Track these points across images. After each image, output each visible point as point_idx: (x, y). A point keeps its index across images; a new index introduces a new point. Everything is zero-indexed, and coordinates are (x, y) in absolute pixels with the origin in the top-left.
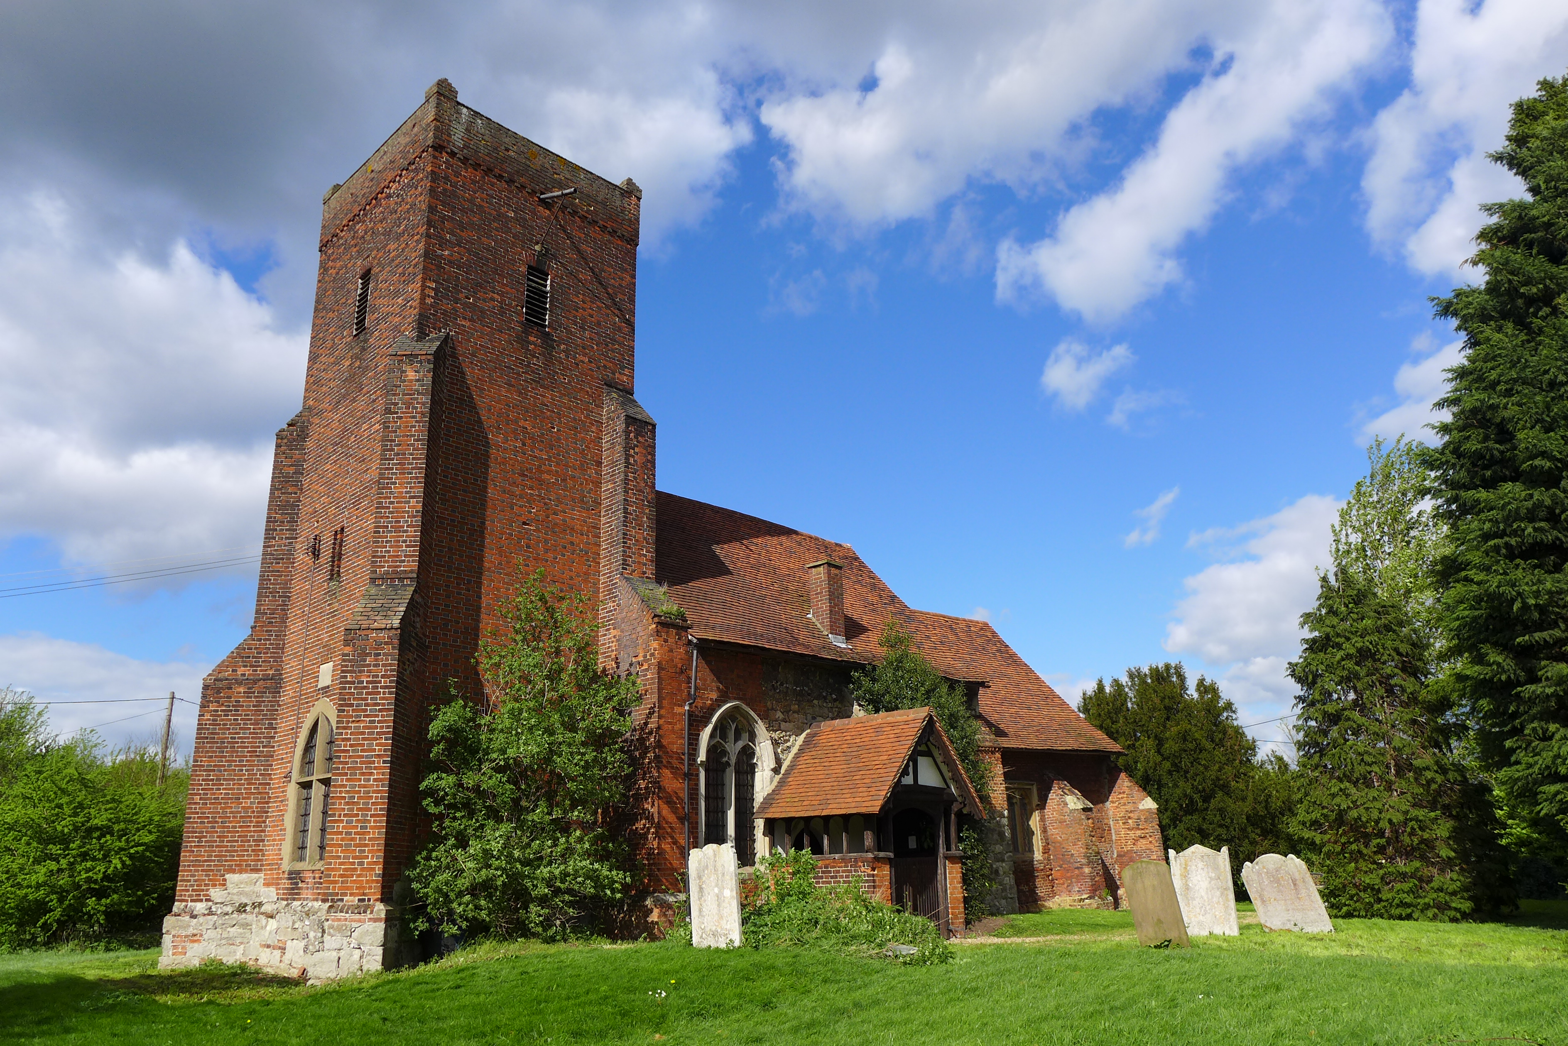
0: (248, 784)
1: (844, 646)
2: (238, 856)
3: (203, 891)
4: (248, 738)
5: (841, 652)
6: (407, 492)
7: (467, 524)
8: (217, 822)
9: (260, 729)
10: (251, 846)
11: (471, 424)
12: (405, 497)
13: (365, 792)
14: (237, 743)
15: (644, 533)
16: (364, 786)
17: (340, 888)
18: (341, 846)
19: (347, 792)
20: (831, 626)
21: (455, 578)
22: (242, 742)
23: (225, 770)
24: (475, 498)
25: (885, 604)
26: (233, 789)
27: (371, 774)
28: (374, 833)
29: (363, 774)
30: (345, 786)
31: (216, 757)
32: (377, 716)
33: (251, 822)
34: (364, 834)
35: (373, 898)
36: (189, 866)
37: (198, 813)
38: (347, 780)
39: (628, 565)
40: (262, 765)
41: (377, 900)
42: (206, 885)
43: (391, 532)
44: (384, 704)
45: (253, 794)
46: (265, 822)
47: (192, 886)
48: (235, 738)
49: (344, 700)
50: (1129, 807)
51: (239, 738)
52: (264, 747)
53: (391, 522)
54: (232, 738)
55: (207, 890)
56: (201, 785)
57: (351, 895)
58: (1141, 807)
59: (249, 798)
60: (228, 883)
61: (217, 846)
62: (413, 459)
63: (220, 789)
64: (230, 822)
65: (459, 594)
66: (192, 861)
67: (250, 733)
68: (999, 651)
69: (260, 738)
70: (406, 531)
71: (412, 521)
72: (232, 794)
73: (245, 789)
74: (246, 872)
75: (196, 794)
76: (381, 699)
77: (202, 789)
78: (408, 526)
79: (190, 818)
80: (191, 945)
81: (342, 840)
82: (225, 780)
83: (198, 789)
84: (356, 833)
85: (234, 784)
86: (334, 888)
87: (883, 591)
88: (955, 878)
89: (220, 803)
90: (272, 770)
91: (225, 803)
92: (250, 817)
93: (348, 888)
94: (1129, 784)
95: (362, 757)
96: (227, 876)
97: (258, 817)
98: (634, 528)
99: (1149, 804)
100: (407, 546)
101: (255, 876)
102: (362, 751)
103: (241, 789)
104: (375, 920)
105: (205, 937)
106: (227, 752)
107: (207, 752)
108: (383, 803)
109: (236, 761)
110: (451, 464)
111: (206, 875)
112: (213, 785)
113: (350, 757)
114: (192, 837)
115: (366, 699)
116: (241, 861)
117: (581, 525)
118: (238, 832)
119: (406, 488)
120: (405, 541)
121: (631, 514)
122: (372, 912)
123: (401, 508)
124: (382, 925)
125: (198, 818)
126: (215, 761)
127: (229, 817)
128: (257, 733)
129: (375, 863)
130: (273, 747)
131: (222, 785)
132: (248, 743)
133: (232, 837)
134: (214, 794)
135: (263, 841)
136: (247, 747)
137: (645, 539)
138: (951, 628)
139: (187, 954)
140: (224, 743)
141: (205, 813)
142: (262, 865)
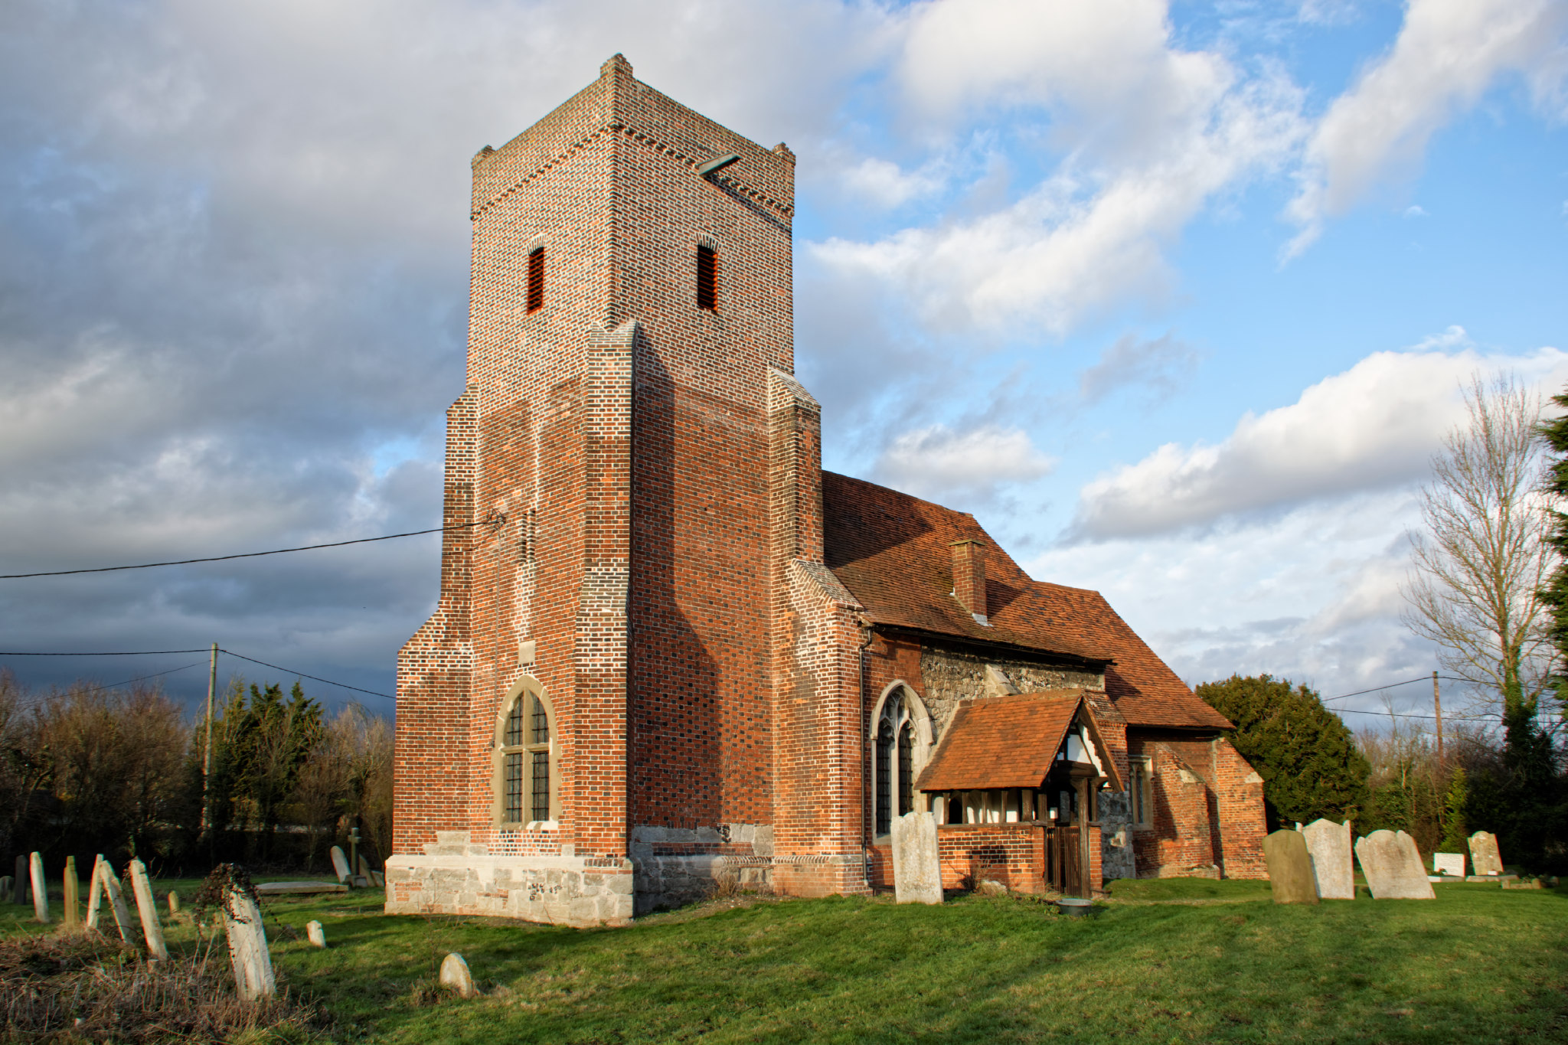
0: (449, 751)
1: (986, 625)
2: (445, 815)
3: (416, 845)
4: (445, 708)
5: (985, 631)
6: (614, 484)
7: (660, 512)
8: (423, 785)
9: (455, 700)
10: (456, 807)
11: (658, 413)
12: (613, 489)
13: (606, 763)
14: (435, 712)
15: (812, 518)
16: (605, 758)
17: (590, 845)
18: (587, 809)
19: (590, 763)
20: (975, 604)
21: (654, 565)
22: (440, 712)
23: (426, 738)
24: (665, 486)
25: (1013, 578)
26: (436, 755)
27: (610, 747)
28: (616, 799)
29: (603, 747)
30: (587, 758)
31: (417, 725)
32: (611, 696)
33: (454, 785)
34: (608, 799)
35: (619, 854)
36: (402, 823)
37: (405, 776)
38: (590, 752)
39: (800, 549)
40: (460, 734)
41: (623, 855)
42: (419, 840)
43: (602, 522)
44: (617, 686)
45: (454, 760)
46: (467, 785)
47: (407, 841)
48: (432, 708)
49: (581, 680)
50: (1236, 781)
51: (436, 708)
52: (460, 717)
53: (601, 513)
54: (430, 708)
55: (421, 845)
56: (406, 751)
57: (601, 851)
58: (1247, 782)
59: (451, 764)
60: (438, 838)
61: (426, 807)
62: (619, 452)
63: (422, 755)
64: (436, 785)
65: (657, 579)
66: (405, 819)
67: (447, 704)
68: (1112, 622)
69: (455, 708)
70: (616, 522)
71: (621, 513)
72: (435, 759)
73: (447, 755)
74: (454, 829)
75: (402, 759)
76: (614, 680)
77: (408, 755)
78: (618, 517)
79: (399, 780)
80: (413, 892)
81: (589, 804)
82: (427, 746)
83: (404, 755)
84: (600, 799)
85: (436, 751)
86: (585, 845)
87: (1009, 563)
88: (1095, 845)
89: (425, 768)
90: (470, 738)
91: (429, 768)
92: (453, 781)
93: (597, 845)
94: (1236, 759)
95: (601, 732)
96: (438, 833)
97: (461, 781)
98: (805, 513)
99: (1255, 779)
100: (618, 536)
101: (462, 833)
102: (601, 727)
103: (442, 755)
104: (626, 872)
105: (424, 886)
106: (427, 721)
107: (408, 720)
108: (622, 773)
109: (435, 730)
110: (645, 454)
111: (419, 832)
112: (417, 751)
113: (590, 732)
114: (402, 798)
115: (600, 680)
116: (448, 820)
117: (753, 509)
118: (443, 794)
119: (614, 480)
120: (616, 532)
121: (802, 499)
122: (621, 866)
123: (610, 499)
124: (631, 876)
125: (407, 780)
126: (416, 729)
127: (434, 781)
128: (453, 704)
129: (621, 824)
130: (469, 717)
131: (425, 751)
132: (446, 713)
133: (438, 798)
134: (418, 759)
135: (467, 802)
136: (445, 717)
137: (814, 522)
138: (1066, 600)
139: (410, 901)
140: (423, 712)
141: (411, 776)
142: (468, 824)
